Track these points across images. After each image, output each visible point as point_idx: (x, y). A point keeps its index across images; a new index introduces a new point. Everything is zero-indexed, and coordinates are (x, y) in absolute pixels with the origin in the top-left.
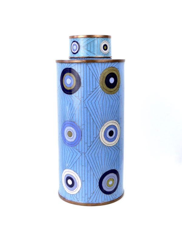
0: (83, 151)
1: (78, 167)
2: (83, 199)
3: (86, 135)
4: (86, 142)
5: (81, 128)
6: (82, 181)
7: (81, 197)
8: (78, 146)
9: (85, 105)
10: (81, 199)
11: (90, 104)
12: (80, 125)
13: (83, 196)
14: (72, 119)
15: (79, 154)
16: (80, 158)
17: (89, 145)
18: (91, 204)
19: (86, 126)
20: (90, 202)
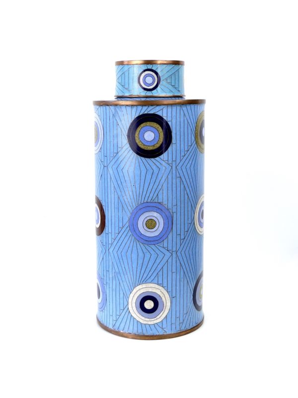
0: (174, 249)
1: (165, 276)
2: (174, 326)
3: (179, 222)
4: (178, 233)
5: (171, 211)
6: (172, 298)
7: (169, 324)
8: (165, 241)
9: (177, 174)
10: (169, 327)
11: (184, 170)
12: (170, 206)
13: (173, 321)
14: (157, 198)
15: (168, 254)
16: (170, 260)
17: (182, 237)
18: (185, 331)
19: (179, 208)
20: (183, 328)
